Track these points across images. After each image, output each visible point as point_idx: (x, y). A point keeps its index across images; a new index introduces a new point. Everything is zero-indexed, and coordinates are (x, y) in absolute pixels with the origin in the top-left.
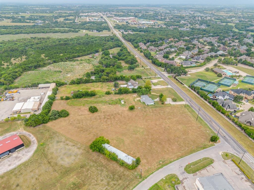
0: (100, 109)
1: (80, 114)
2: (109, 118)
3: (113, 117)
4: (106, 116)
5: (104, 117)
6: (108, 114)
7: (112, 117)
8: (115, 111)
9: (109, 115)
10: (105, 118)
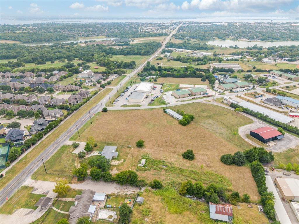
0: (179, 157)
1: (206, 157)
2: (171, 144)
3: (166, 143)
4: (174, 146)
5: (177, 146)
6: (171, 149)
7: (168, 144)
8: (161, 151)
9: (171, 146)
10: (177, 144)
